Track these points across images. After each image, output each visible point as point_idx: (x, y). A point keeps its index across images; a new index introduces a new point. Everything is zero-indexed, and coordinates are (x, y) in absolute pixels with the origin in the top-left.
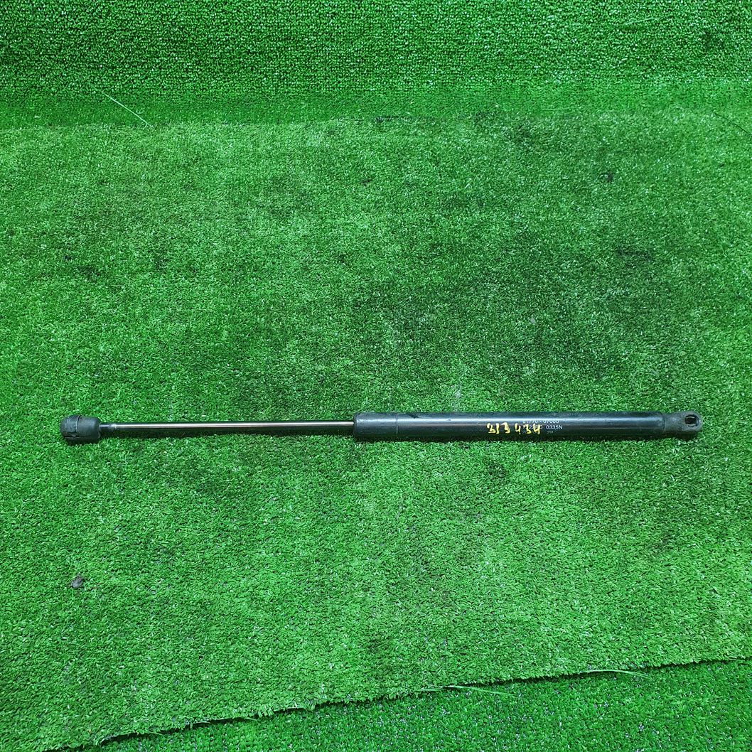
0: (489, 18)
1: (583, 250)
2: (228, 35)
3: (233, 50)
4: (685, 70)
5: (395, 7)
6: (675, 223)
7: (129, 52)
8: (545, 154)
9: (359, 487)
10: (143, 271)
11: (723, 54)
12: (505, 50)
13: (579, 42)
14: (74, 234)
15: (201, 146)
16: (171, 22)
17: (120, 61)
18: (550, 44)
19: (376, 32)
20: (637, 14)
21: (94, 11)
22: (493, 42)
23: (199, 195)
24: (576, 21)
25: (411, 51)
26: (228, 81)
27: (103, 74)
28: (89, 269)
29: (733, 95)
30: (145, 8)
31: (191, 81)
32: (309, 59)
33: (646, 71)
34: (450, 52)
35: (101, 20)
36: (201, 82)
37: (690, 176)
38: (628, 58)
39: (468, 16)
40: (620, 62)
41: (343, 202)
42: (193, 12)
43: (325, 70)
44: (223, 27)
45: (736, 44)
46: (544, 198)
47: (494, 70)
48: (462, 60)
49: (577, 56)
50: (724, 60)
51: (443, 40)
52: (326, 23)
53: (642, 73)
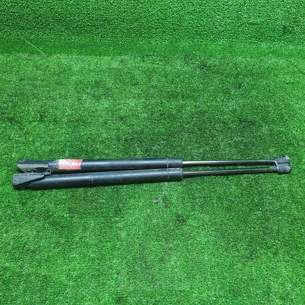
0: (192, 16)
1: (225, 119)
2: (80, 18)
3: (82, 24)
4: (275, 41)
5: (151, 10)
6: (266, 109)
7: (37, 23)
8: (212, 75)
9: (119, 225)
10: (35, 121)
11: (291, 35)
12: (198, 29)
13: (230, 28)
14: (7, 103)
15: (66, 65)
16: (55, 12)
17: (33, 26)
18: (217, 28)
19: (143, 20)
20: (255, 18)
21: (22, 5)
22: (193, 26)
23: (63, 87)
24: (229, 19)
25: (158, 28)
26: (80, 37)
27: (26, 31)
28: (12, 119)
29: (295, 52)
30: (43, 5)
31: (64, 36)
32: (114, 29)
33: (258, 41)
34: (174, 29)
35: (25, 9)
36: (68, 36)
37: (274, 88)
38: (251, 35)
39: (182, 15)
40: (247, 37)
41: (124, 93)
42: (64, 8)
43: (121, 34)
44: (77, 15)
45: (296, 32)
46: (210, 95)
47: (193, 37)
48: (180, 33)
49: (229, 33)
50: (291, 38)
51: (172, 24)
52: (121, 15)
53: (256, 41)
